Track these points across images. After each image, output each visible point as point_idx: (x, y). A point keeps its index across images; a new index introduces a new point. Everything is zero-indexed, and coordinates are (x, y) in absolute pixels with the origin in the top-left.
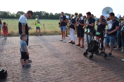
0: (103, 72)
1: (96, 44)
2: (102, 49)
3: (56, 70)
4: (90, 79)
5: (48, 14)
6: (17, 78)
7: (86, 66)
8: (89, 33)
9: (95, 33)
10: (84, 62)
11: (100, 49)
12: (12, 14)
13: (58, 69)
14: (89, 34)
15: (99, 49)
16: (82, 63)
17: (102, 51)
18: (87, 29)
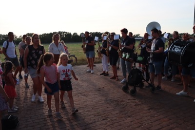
0: (150, 111)
1: (139, 74)
2: (147, 81)
3: (85, 112)
4: (132, 121)
5: (71, 34)
6: (32, 126)
7: (127, 105)
8: (128, 58)
9: (137, 58)
10: (124, 100)
11: (145, 81)
12: (18, 38)
13: (88, 112)
14: (128, 60)
15: (143, 80)
16: (121, 102)
17: (147, 82)
18: (125, 54)
